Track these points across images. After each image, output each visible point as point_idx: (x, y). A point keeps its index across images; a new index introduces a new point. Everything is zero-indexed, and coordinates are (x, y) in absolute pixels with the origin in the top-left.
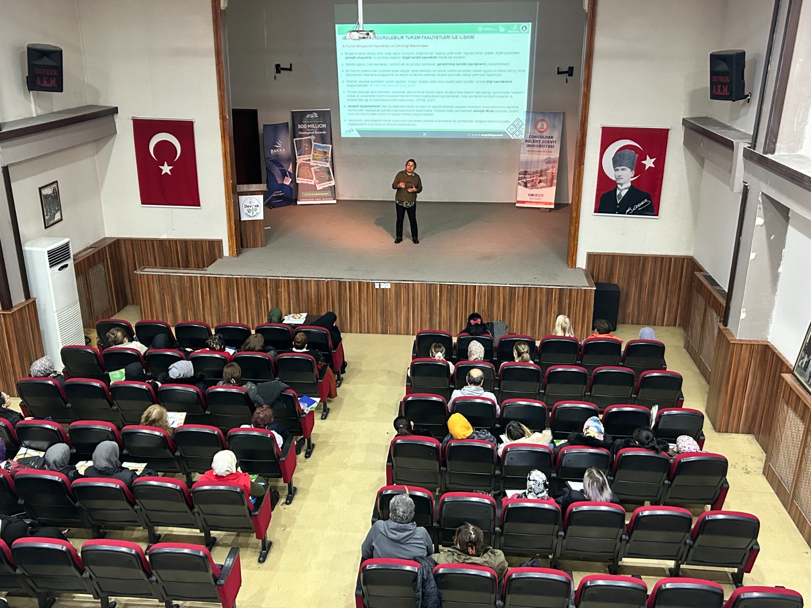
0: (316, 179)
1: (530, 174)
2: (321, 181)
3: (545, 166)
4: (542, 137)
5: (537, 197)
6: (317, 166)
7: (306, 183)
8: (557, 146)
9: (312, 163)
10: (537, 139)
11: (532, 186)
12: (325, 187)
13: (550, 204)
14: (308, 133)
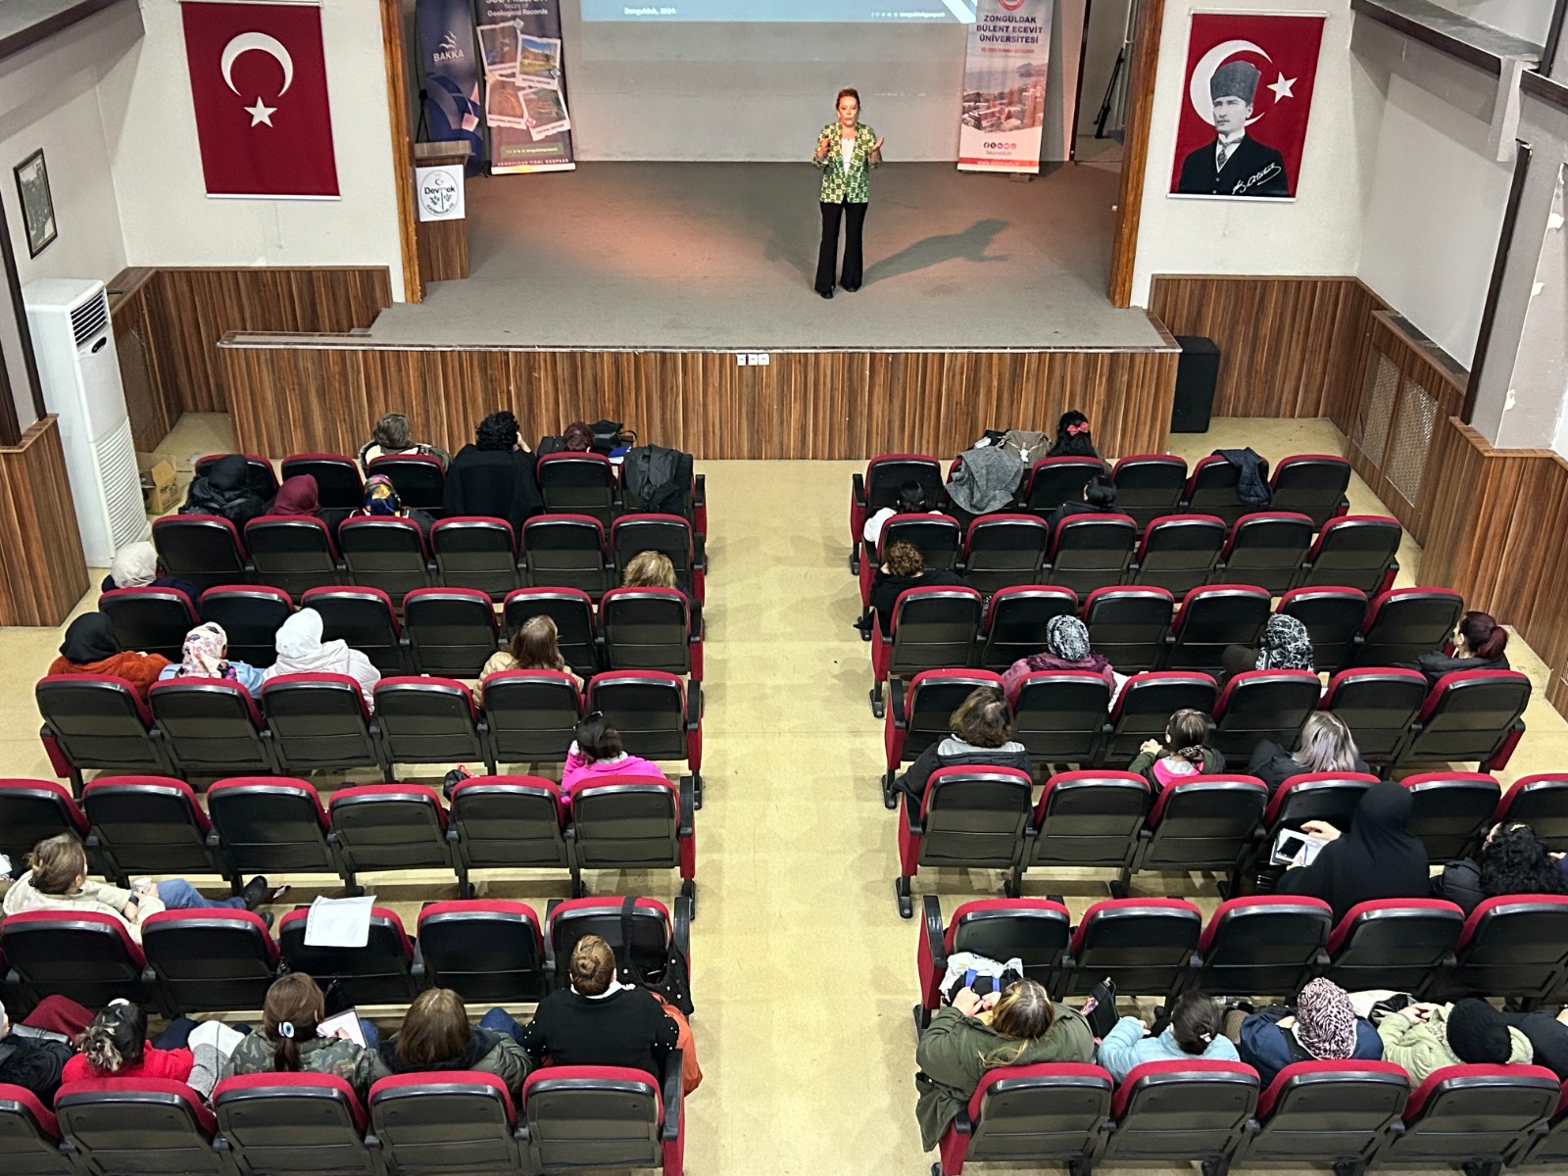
0: (531, 116)
1: (987, 101)
2: (542, 120)
3: (1016, 83)
4: (1010, 19)
5: (1003, 150)
6: (530, 87)
7: (508, 125)
8: (1044, 39)
9: (519, 81)
10: (1002, 24)
11: (992, 126)
12: (549, 133)
13: (1031, 164)
14: (509, 14)
